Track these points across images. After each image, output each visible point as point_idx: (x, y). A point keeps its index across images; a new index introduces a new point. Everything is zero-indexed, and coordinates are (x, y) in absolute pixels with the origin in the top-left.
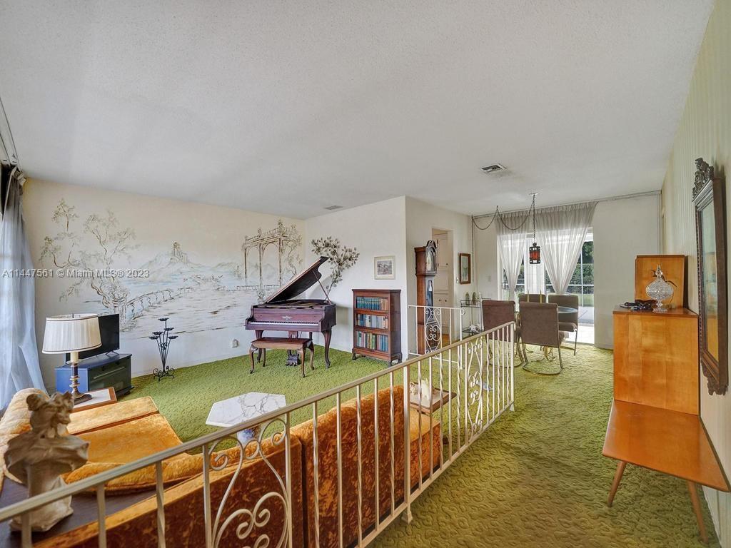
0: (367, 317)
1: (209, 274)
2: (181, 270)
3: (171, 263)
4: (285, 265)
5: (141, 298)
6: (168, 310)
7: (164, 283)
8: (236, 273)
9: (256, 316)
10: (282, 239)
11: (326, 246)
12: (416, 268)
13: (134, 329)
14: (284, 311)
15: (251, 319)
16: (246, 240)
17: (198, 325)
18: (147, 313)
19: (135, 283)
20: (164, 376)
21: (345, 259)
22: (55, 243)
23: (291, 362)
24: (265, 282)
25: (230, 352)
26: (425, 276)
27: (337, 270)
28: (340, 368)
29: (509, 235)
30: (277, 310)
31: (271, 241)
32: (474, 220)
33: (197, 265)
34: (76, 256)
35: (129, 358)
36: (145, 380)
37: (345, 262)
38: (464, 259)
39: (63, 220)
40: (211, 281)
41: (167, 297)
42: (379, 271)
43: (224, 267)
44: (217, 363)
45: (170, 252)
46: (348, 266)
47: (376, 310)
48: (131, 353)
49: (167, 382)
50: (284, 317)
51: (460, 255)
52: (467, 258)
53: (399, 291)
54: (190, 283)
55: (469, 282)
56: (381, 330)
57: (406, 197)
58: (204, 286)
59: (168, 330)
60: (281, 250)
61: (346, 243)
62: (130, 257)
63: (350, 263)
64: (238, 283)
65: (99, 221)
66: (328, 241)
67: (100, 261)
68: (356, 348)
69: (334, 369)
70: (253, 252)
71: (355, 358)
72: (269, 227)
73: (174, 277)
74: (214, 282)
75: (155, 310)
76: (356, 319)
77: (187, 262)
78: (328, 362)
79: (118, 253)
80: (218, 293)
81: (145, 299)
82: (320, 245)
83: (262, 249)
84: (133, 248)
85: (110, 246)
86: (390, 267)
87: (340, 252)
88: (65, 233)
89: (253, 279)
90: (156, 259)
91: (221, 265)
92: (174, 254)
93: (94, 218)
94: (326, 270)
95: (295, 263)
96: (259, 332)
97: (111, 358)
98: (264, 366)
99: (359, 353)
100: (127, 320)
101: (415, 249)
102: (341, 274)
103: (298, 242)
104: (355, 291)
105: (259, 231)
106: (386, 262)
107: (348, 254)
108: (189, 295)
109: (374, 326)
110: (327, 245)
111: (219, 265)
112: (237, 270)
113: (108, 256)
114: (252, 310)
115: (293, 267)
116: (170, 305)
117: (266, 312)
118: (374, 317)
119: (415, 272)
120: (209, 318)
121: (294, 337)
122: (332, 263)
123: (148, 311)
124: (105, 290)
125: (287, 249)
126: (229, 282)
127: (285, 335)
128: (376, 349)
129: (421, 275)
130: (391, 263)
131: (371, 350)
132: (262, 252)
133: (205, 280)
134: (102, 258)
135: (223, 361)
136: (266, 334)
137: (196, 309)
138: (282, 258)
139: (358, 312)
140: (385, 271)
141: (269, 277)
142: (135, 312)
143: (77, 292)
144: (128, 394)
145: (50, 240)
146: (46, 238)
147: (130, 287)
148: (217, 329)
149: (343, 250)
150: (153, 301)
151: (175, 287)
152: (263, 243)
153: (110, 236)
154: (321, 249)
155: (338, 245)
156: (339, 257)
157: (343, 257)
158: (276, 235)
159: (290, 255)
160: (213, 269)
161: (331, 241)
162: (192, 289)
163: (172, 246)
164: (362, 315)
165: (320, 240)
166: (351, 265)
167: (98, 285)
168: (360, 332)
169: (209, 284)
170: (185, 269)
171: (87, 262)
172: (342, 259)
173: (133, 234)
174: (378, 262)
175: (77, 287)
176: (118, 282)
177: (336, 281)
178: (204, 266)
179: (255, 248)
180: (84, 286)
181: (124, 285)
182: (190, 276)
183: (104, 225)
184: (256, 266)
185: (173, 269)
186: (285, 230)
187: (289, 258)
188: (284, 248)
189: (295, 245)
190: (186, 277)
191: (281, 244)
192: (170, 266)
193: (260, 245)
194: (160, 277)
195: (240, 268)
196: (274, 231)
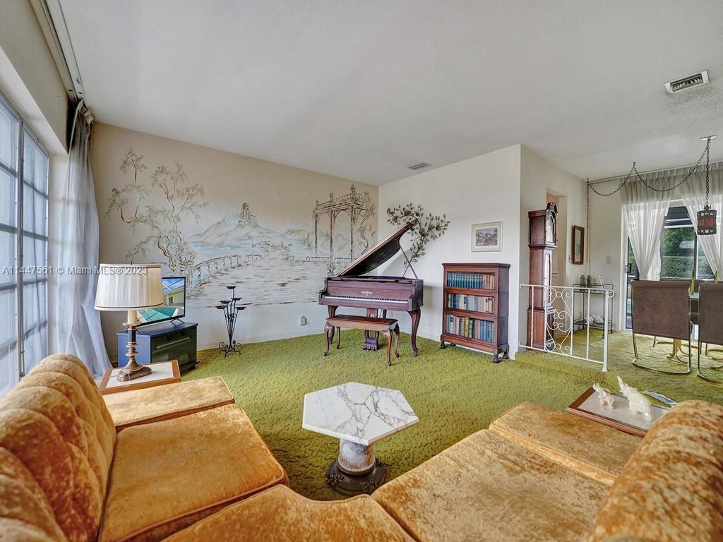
0: (462, 297)
1: (277, 242)
2: (250, 234)
3: (239, 225)
4: (357, 236)
5: (208, 263)
6: (235, 278)
7: (233, 247)
8: (305, 242)
9: (330, 290)
10: (355, 206)
11: (405, 215)
12: (530, 238)
13: (200, 297)
14: (363, 285)
15: (325, 293)
16: (318, 205)
17: (264, 297)
18: (214, 280)
19: (202, 246)
20: (230, 349)
21: (430, 228)
22: (123, 195)
23: (369, 346)
24: (336, 254)
25: (297, 331)
26: (543, 247)
27: (419, 242)
28: (431, 358)
29: (642, 204)
30: (354, 284)
31: (343, 208)
32: (589, 185)
33: (266, 230)
34: (144, 212)
35: (194, 327)
36: (211, 353)
37: (430, 233)
38: (578, 233)
39: (132, 169)
40: (280, 249)
41: (235, 264)
42: (478, 241)
43: (294, 234)
44: (285, 341)
45: (239, 213)
46: (434, 237)
47: (476, 289)
48: (197, 322)
49: (234, 358)
50: (363, 292)
51: (574, 228)
52: (580, 231)
53: (507, 267)
54: (258, 250)
55: (581, 263)
56: (482, 314)
57: (522, 146)
58: (273, 254)
59: (235, 299)
60: (353, 219)
61: (432, 208)
62: (198, 216)
63: (436, 233)
64: (308, 253)
65: (167, 174)
66: (408, 209)
67: (167, 219)
68: (445, 335)
69: (423, 358)
70: (325, 219)
71: (443, 347)
72: (341, 194)
73: (243, 242)
74: (283, 251)
75: (222, 277)
76: (446, 300)
77: (256, 226)
78: (416, 349)
79: (186, 211)
80: (286, 262)
81: (212, 264)
82: (398, 213)
83: (333, 217)
84: (201, 206)
85: (178, 203)
86: (495, 235)
87: (423, 220)
88: (133, 185)
89: (323, 250)
90: (224, 221)
91: (291, 231)
92: (242, 215)
93: (162, 170)
94: (406, 242)
95: (367, 235)
96: (333, 308)
97: (176, 327)
98: (338, 348)
99: (448, 341)
100: (193, 286)
101: (529, 213)
102: (424, 246)
103: (371, 211)
104: (446, 266)
105: (331, 195)
106: (489, 230)
107: (435, 223)
108: (257, 263)
109: (472, 307)
110: (407, 213)
111: (289, 231)
112: (307, 239)
113: (175, 213)
114: (326, 282)
115: (365, 239)
116: (237, 272)
117: (342, 285)
118: (471, 299)
119: (528, 244)
120: (276, 290)
121: (373, 316)
122: (412, 235)
124: (172, 252)
125: (360, 219)
126: (299, 252)
127: (363, 313)
128: (473, 337)
129: (535, 248)
130: (496, 230)
131: (466, 338)
132: (333, 220)
134: (170, 215)
135: (291, 339)
136: (340, 311)
138: (354, 228)
139: (450, 291)
140: (486, 241)
141: (340, 249)
142: (202, 278)
143: (143, 251)
144: (193, 368)
145: (117, 192)
146: (114, 190)
147: (197, 249)
148: (285, 303)
149: (427, 218)
150: (220, 267)
151: (242, 253)
152: (334, 209)
153: (178, 191)
154: (399, 219)
155: (421, 212)
156: (422, 227)
157: (427, 227)
158: (349, 202)
159: (363, 225)
160: (283, 236)
161: (412, 208)
162: (260, 256)
163: (241, 207)
164: (455, 294)
165: (398, 208)
166: (438, 235)
167: (164, 245)
168: (452, 316)
169: (278, 252)
170: (254, 233)
171: (154, 219)
172: (426, 229)
173: (201, 191)
174: (477, 231)
175: (144, 246)
176: (185, 244)
177: (417, 256)
178: (273, 232)
179: (326, 215)
180: (151, 245)
181: (192, 247)
182: (259, 242)
183: (172, 178)
184: (327, 235)
185: (242, 233)
186: (358, 196)
187: (361, 229)
188: (357, 217)
189: (368, 214)
190: (254, 242)
191: (353, 213)
192: (239, 229)
193: (332, 212)
194: (228, 241)
195: (310, 236)
196: (346, 197)
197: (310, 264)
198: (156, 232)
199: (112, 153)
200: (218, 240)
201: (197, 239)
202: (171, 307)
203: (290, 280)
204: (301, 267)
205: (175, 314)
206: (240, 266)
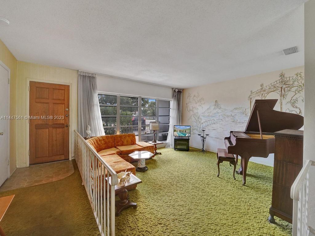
1: (229, 114)
2: (218, 112)
3: (214, 109)
6: (213, 128)
7: (212, 117)
8: (244, 113)
16: (252, 93)
18: (206, 128)
19: (204, 116)
20: (203, 151)
22: (188, 104)
31: (272, 90)
33: (224, 109)
34: (191, 108)
35: (188, 140)
39: (189, 98)
40: (230, 117)
43: (237, 110)
45: (214, 104)
48: (190, 138)
54: (221, 117)
58: (227, 119)
60: (283, 96)
62: (202, 107)
64: (245, 119)
67: (196, 109)
72: (270, 82)
73: (215, 115)
74: (232, 117)
75: (209, 127)
77: (220, 108)
79: (200, 106)
80: (233, 123)
81: (206, 122)
83: (264, 97)
84: (203, 104)
85: (198, 104)
90: (209, 108)
91: (236, 109)
92: (215, 105)
93: (194, 96)
105: (262, 85)
108: (221, 123)
111: (235, 109)
113: (197, 107)
115: (296, 107)
116: (214, 126)
124: (197, 119)
125: (290, 94)
126: (240, 118)
133: (228, 116)
138: (283, 101)
142: (203, 127)
144: (188, 151)
146: (186, 104)
147: (202, 118)
151: (215, 119)
152: (264, 93)
153: (198, 101)
158: (278, 85)
159: (294, 98)
160: (231, 111)
162: (222, 120)
163: (215, 102)
167: (195, 117)
169: (230, 118)
170: (220, 111)
173: (203, 99)
176: (199, 116)
178: (227, 110)
179: (258, 97)
180: (192, 117)
181: (201, 117)
182: (221, 114)
183: (197, 97)
185: (215, 111)
186: (288, 79)
187: (292, 101)
188: (286, 94)
189: (301, 89)
190: (220, 114)
191: (283, 91)
192: (214, 110)
193: (262, 95)
194: (211, 114)
195: (246, 110)
196: (276, 83)
198: (193, 114)
199: (186, 94)
200: (208, 114)
201: (202, 114)
202: (186, 133)
204: (241, 125)
205: (187, 135)
206: (214, 123)
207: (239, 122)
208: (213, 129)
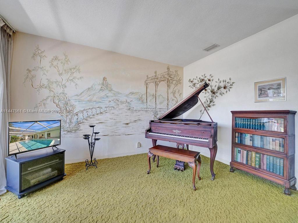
0: (248, 136)
1: (124, 99)
2: (107, 95)
3: (101, 90)
4: (171, 96)
5: (82, 112)
6: (99, 120)
8: (140, 99)
9: (153, 128)
10: (170, 79)
11: (200, 82)
13: (78, 131)
14: (174, 126)
15: (149, 130)
16: (148, 78)
17: (116, 131)
18: (86, 121)
19: (79, 102)
20: (91, 165)
21: (219, 88)
22: (33, 73)
23: (178, 167)
24: (159, 106)
25: (134, 151)
27: (211, 98)
28: (226, 183)
30: (168, 124)
31: (162, 79)
33: (117, 92)
34: (45, 82)
35: (63, 153)
37: (219, 92)
40: (125, 103)
41: (98, 112)
42: (260, 94)
43: (133, 95)
44: (127, 157)
45: (101, 83)
46: (222, 94)
50: (174, 131)
53: (294, 113)
54: (112, 104)
56: (269, 151)
58: (121, 106)
59: (96, 133)
60: (168, 86)
61: (220, 76)
62: (76, 84)
64: (142, 106)
65: (59, 60)
66: (202, 78)
67: (59, 86)
68: (234, 161)
70: (152, 86)
72: (161, 71)
73: (103, 99)
74: (127, 104)
75: (91, 120)
76: (234, 138)
77: (111, 90)
78: (213, 175)
79: (70, 82)
80: (129, 111)
81: (85, 112)
82: (195, 81)
83: (157, 85)
84: (78, 79)
85: (65, 77)
86: (278, 89)
87: (213, 84)
88: (39, 67)
89: (151, 103)
90: (92, 87)
92: (103, 84)
93: (56, 58)
95: (177, 95)
96: (155, 141)
98: (158, 166)
102: (214, 100)
103: (179, 82)
104: (233, 113)
105: (156, 72)
106: (272, 85)
107: (222, 85)
108: (112, 112)
109: (258, 144)
110: (202, 80)
111: (131, 93)
112: (141, 98)
113: (63, 83)
114: (150, 123)
115: (175, 97)
116: (100, 117)
117: (160, 126)
118: (257, 137)
120: (123, 127)
122: (206, 93)
123: (87, 120)
124: (62, 105)
125: (172, 86)
126: (136, 105)
127: (174, 145)
128: (260, 168)
130: (279, 85)
131: (255, 169)
132: (157, 87)
133: (122, 103)
134: (60, 84)
135: (131, 156)
136: (159, 143)
137: (116, 121)
138: (169, 91)
139: (237, 131)
140: (268, 94)
141: (161, 103)
142: (79, 120)
143: (44, 104)
145: (30, 71)
146: (28, 70)
147: (76, 104)
148: (128, 135)
149: (216, 82)
150: (90, 113)
152: (158, 81)
153: (65, 70)
154: (196, 85)
155: (211, 79)
156: (212, 88)
157: (217, 87)
158: (166, 76)
159: (174, 90)
160: (127, 96)
161: (205, 77)
162: (114, 107)
163: (102, 79)
164: (241, 134)
165: (196, 78)
166: (225, 92)
167: (57, 102)
168: (240, 149)
169: (124, 105)
170: (110, 94)
171: (51, 86)
172: (216, 89)
173: (79, 70)
174: (259, 86)
175: (45, 102)
176: (69, 100)
177: (209, 106)
178: (121, 93)
179: (153, 84)
180: (49, 101)
181: (73, 102)
182: (113, 99)
183: (62, 63)
184: (153, 95)
185: (102, 94)
186: (171, 73)
187: (173, 92)
188: (171, 85)
189: (177, 83)
190: (110, 99)
191: (169, 82)
192: (101, 92)
193: (156, 82)
194: (95, 99)
195: (143, 96)
196: (165, 74)
197: (143, 112)
198: (52, 94)
200: (89, 98)
201: (76, 98)
202: (49, 139)
203: (131, 121)
204: (137, 114)
205: (52, 143)
206: (101, 113)
207: (136, 110)
208: (98, 122)
